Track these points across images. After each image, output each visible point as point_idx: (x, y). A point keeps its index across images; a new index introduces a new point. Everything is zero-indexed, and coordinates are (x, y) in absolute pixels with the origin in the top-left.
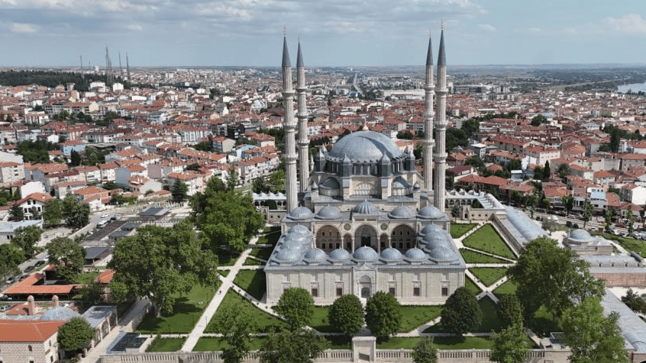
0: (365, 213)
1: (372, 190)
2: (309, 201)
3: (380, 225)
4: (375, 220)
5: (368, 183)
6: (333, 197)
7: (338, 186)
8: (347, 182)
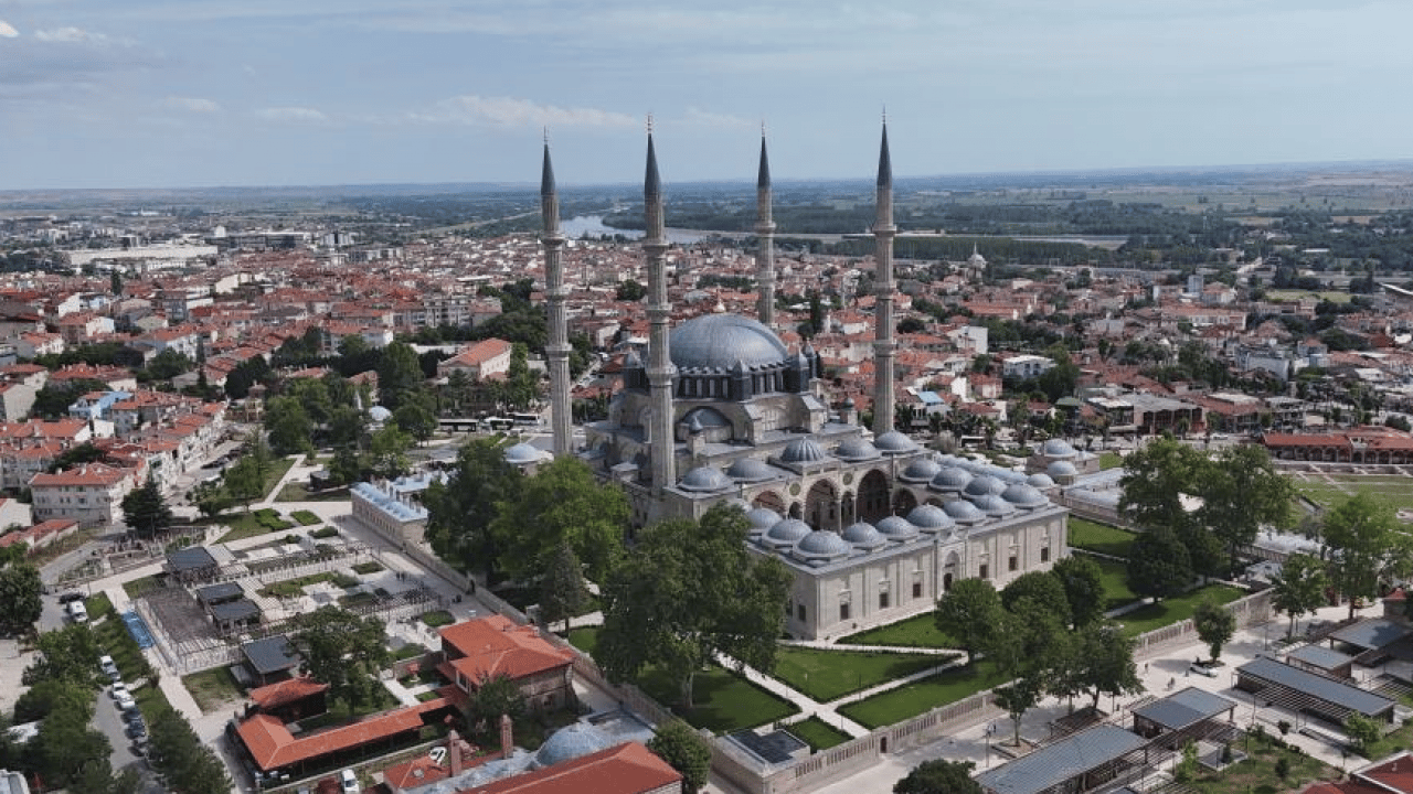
0: (816, 459)
1: (782, 418)
2: (688, 456)
3: (841, 476)
4: (834, 469)
5: (776, 408)
6: (726, 442)
7: (726, 421)
8: (753, 410)
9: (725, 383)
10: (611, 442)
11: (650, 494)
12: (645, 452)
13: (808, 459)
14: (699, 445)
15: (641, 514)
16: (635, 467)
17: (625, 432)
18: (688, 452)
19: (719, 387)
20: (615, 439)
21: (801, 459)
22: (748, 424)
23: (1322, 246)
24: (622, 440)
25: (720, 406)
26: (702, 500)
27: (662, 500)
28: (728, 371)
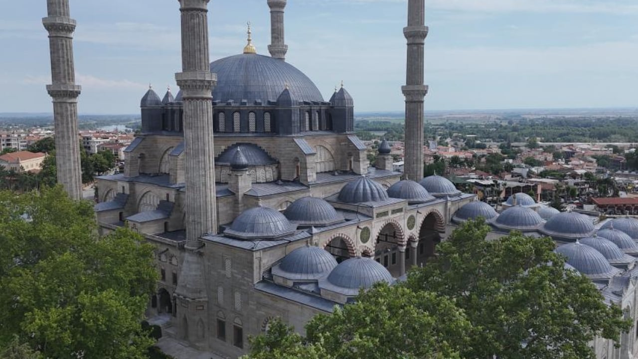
0: (381, 199)
3: (406, 220)
4: (398, 212)
5: (323, 147)
6: (275, 182)
7: (270, 160)
8: (304, 144)
9: (267, 117)
10: (127, 192)
11: (182, 248)
12: (172, 199)
13: (374, 198)
14: (245, 183)
15: (169, 276)
16: (159, 216)
17: (143, 180)
18: (232, 194)
19: (259, 122)
20: (132, 189)
21: (365, 199)
22: (299, 160)
23: (472, 134)
24: (140, 189)
25: (263, 143)
26: (264, 250)
27: (201, 254)
28: (269, 102)
